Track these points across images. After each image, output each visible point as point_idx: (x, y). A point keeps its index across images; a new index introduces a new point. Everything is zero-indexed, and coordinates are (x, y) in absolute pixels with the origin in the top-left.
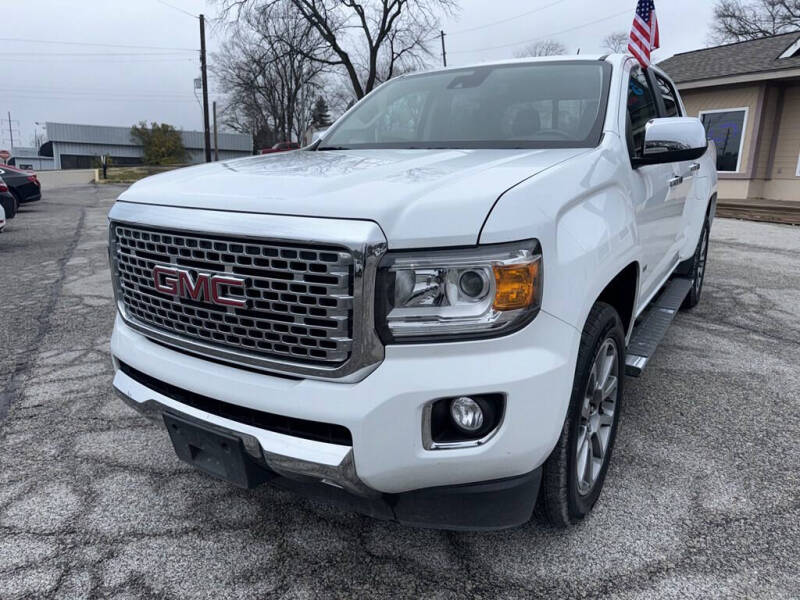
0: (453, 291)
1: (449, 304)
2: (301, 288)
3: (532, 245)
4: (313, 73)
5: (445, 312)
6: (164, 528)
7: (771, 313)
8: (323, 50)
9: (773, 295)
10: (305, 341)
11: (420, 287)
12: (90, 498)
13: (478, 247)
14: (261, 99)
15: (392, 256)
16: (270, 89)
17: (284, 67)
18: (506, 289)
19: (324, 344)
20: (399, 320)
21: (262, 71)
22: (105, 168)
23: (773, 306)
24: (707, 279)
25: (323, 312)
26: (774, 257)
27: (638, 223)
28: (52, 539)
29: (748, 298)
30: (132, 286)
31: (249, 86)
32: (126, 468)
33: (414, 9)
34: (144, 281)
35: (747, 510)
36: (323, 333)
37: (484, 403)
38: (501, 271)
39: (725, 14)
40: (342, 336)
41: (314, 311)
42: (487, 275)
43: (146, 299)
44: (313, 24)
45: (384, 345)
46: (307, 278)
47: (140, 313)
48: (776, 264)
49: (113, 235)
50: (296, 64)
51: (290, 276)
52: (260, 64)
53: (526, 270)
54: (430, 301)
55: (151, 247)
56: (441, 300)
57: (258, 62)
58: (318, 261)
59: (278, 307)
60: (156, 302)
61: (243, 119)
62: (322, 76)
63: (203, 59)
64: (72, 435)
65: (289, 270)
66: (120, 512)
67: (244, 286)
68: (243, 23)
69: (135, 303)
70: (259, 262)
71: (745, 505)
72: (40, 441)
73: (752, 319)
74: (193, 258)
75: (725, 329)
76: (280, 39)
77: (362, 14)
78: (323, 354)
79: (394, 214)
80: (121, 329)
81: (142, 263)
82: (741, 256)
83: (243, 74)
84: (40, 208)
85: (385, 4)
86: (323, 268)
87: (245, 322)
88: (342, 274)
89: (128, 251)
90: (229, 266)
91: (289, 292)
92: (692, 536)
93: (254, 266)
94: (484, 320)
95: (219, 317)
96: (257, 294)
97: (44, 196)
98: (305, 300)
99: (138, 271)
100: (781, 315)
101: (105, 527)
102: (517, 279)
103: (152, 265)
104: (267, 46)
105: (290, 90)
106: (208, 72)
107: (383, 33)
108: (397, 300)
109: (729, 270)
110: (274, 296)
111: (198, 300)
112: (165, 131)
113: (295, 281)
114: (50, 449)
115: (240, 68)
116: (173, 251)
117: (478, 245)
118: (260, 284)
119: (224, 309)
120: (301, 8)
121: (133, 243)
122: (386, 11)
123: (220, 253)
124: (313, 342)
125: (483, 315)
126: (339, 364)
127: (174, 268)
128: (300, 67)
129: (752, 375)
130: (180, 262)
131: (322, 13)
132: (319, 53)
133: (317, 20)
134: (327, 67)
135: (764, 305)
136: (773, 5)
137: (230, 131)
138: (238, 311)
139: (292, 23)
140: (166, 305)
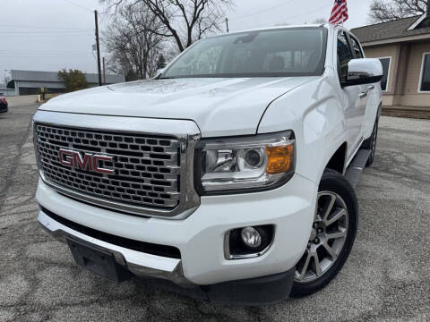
0: (241, 162)
1: (239, 170)
2: (148, 162)
3: (289, 133)
4: (157, 41)
5: (236, 176)
6: (79, 300)
7: (412, 166)
8: (162, 29)
9: (413, 156)
10: (151, 194)
11: (221, 160)
12: (35, 283)
13: (256, 135)
14: (129, 55)
15: (203, 142)
16: (134, 50)
17: (141, 38)
18: (273, 160)
19: (163, 196)
20: (208, 181)
21: (129, 40)
22: (44, 94)
23: (414, 162)
24: (377, 148)
25: (162, 177)
26: (410, 136)
27: (346, 118)
28: (12, 309)
29: (399, 158)
30: (47, 161)
31: (122, 49)
32: (56, 264)
33: (211, 6)
34: (54, 158)
35: (415, 279)
36: (162, 190)
37: (262, 230)
38: (271, 149)
39: (376, 8)
40: (173, 191)
41: (156, 176)
42: (262, 152)
43: (56, 169)
44: (157, 15)
45: (200, 196)
46: (152, 156)
47: (53, 177)
48: (411, 139)
49: (35, 131)
50: (148, 37)
51: (141, 155)
52: (128, 37)
53: (286, 148)
54: (228, 169)
55: (58, 137)
56: (234, 168)
57: (127, 36)
58: (158, 145)
59: (134, 173)
60: (61, 171)
61: (119, 67)
62: (162, 43)
63: (97, 34)
64: (24, 245)
65: (140, 151)
66: (53, 291)
67: (113, 161)
68: (118, 15)
69: (49, 171)
70: (122, 146)
71: (413, 276)
72: (6, 249)
73: (404, 170)
74: (82, 144)
75: (390, 175)
76: (139, 23)
77: (183, 9)
78: (162, 202)
79: (204, 116)
80: (42, 187)
81: (53, 147)
82: (393, 136)
83: (119, 42)
84: (7, 116)
85: (196, 4)
86: (161, 150)
87: (114, 183)
88: (173, 153)
89: (44, 140)
90: (104, 148)
91: (141, 164)
92: (386, 296)
93: (119, 149)
94: (261, 180)
95: (98, 180)
96: (121, 166)
97: (10, 110)
98: (150, 169)
99: (51, 152)
100: (419, 167)
101: (44, 301)
102: (280, 154)
103: (58, 148)
104: (132, 27)
105: (144, 51)
106: (100, 42)
107: (195, 19)
108: (207, 169)
109: (388, 143)
110: (132, 167)
111: (85, 169)
112: (77, 73)
113: (144, 158)
114: (12, 254)
115: (117, 39)
116: (70, 140)
117: (257, 134)
118: (123, 159)
119: (101, 175)
120: (150, 6)
121: (47, 135)
122: (196, 8)
123: (98, 141)
124: (156, 195)
125: (260, 177)
126: (173, 208)
127: (71, 150)
128: (150, 38)
129: (408, 201)
130: (75, 146)
131: (161, 9)
132: (160, 30)
133: (159, 13)
134: (165, 38)
135: (409, 162)
136: (401, 3)
137: (112, 73)
138: (110, 176)
139: (145, 14)
140: (67, 173)
